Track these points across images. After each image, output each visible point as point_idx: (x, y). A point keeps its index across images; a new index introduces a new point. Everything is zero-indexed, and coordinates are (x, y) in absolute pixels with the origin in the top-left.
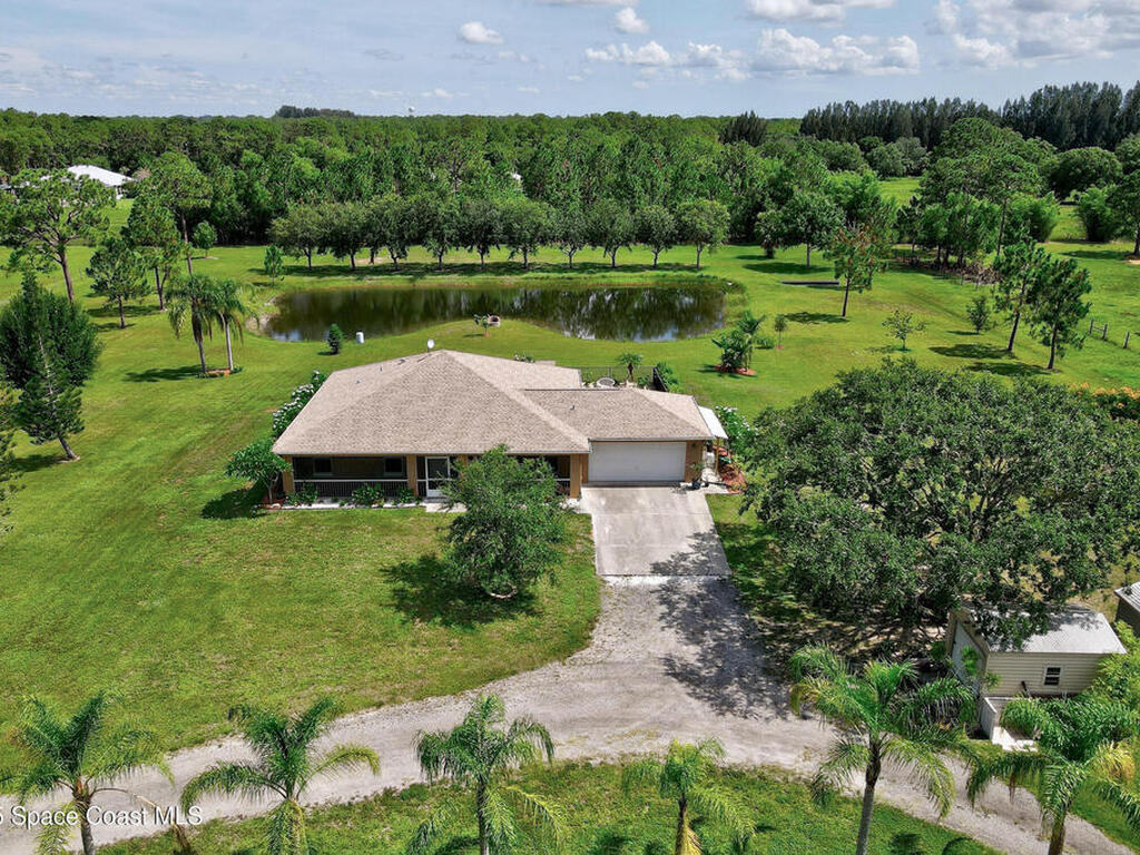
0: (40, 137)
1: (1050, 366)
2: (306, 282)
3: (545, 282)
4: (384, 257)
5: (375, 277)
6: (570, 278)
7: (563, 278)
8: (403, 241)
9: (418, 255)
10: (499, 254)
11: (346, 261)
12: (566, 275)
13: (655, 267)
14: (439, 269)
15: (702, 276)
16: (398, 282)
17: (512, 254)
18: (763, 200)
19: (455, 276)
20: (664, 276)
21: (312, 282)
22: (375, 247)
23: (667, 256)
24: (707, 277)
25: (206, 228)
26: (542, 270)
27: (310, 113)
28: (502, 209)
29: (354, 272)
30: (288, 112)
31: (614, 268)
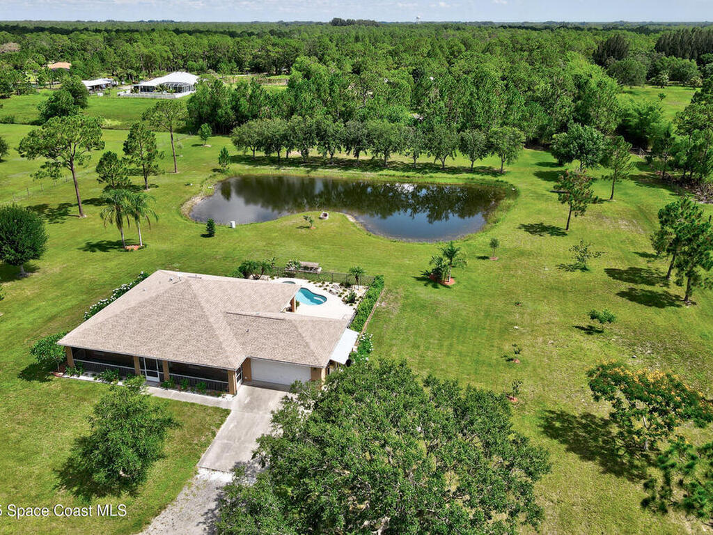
1: (686, 299)
4: (295, 154)
5: (288, 168)
6: (408, 177)
7: (403, 176)
8: (305, 143)
9: (315, 153)
10: (364, 156)
11: (274, 155)
12: (406, 174)
13: (471, 170)
14: (326, 164)
15: (498, 181)
16: (301, 172)
18: (567, 121)
19: (336, 170)
20: (472, 179)
21: (249, 170)
23: (479, 163)
24: (502, 181)
25: (206, 127)
26: (395, 168)
27: (350, 23)
28: (370, 128)
29: (278, 162)
30: (336, 22)
31: (443, 169)
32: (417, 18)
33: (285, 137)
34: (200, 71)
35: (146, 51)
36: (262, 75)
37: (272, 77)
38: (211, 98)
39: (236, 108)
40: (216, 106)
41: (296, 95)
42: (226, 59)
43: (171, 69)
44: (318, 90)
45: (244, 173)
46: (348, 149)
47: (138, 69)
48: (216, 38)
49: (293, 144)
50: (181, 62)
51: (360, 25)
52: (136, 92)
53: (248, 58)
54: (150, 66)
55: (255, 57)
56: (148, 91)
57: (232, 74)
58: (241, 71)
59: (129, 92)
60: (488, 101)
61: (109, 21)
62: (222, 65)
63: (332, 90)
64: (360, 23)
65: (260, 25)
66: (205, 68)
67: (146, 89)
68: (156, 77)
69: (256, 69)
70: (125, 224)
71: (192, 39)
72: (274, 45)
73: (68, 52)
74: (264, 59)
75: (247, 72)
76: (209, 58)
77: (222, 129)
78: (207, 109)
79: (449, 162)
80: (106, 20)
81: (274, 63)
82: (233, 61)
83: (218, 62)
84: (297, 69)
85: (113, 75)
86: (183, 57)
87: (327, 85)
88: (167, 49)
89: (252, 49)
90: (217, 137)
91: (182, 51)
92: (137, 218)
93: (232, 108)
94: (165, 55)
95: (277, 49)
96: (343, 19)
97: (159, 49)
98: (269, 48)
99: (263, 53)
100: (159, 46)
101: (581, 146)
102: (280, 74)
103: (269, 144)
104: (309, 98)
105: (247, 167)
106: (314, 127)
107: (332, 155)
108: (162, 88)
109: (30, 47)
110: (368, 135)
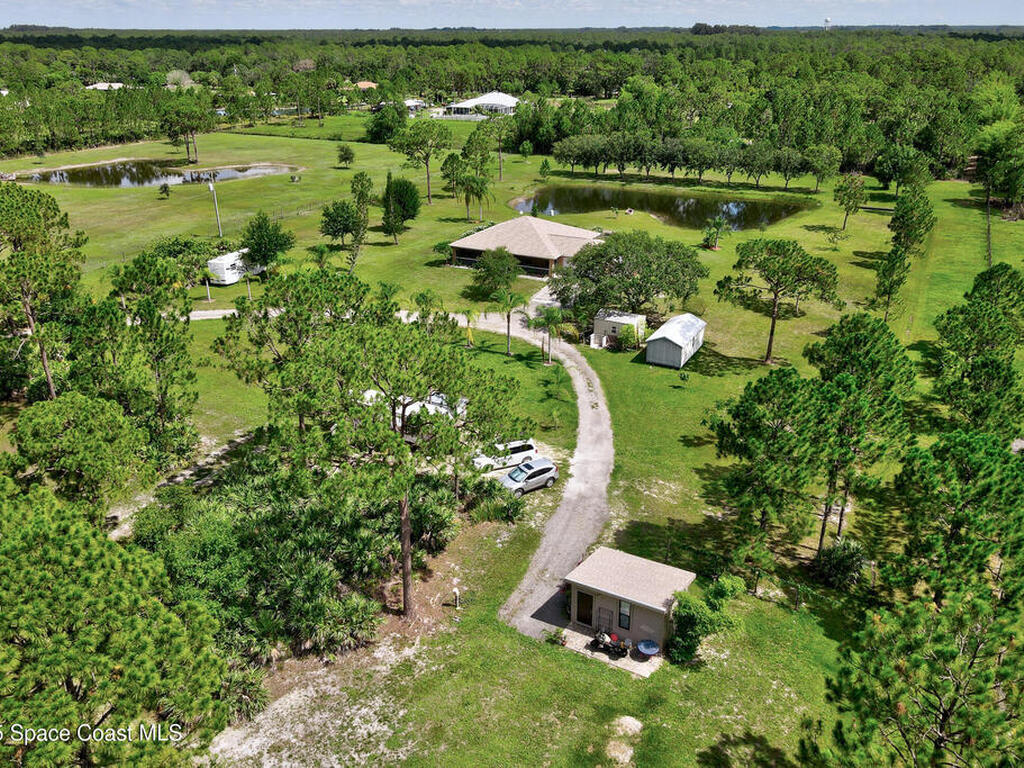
0: (480, 69)
2: (563, 181)
3: (702, 193)
4: (612, 170)
5: (604, 182)
6: (720, 193)
8: (622, 159)
9: (631, 169)
10: (679, 173)
11: (592, 170)
12: (718, 190)
13: (786, 190)
14: (641, 179)
15: (807, 198)
16: (616, 185)
17: (687, 174)
19: (651, 185)
20: (783, 196)
21: (566, 183)
22: (608, 162)
23: (793, 183)
25: (527, 145)
26: (708, 186)
27: (718, 30)
28: (687, 145)
29: (596, 177)
30: (699, 29)
31: (757, 187)
32: (827, 21)
33: (603, 151)
34: (516, 93)
35: (458, 69)
36: (588, 98)
37: (599, 102)
38: (534, 116)
39: (558, 127)
40: (538, 124)
41: (620, 115)
42: (546, 79)
43: (484, 91)
44: (644, 110)
45: (563, 184)
46: (664, 165)
47: (449, 90)
48: (535, 53)
49: (611, 158)
50: (494, 82)
51: (732, 33)
52: (449, 113)
53: (573, 78)
54: (462, 85)
55: (582, 76)
56: (462, 113)
57: (552, 97)
58: (563, 92)
59: (441, 114)
60: (823, 123)
61: (394, 29)
62: (542, 86)
63: (658, 111)
64: (734, 29)
65: (592, 33)
66: (522, 89)
67: (460, 111)
68: (467, 99)
69: (582, 91)
70: (471, 204)
71: (507, 53)
72: (605, 62)
73: (368, 71)
74: (592, 79)
75: (570, 95)
76: (526, 78)
77: (543, 148)
78: (528, 127)
79: (764, 181)
80: (389, 28)
81: (604, 84)
82: (554, 81)
83: (537, 82)
84: (627, 90)
85: (421, 96)
86: (497, 76)
87: (654, 105)
88: (482, 66)
89: (580, 66)
90: (536, 156)
91: (496, 69)
92: (480, 197)
93: (554, 127)
94: (479, 73)
95: (609, 67)
96: (708, 24)
97: (473, 67)
98: (600, 65)
99: (592, 72)
100: (472, 63)
101: (895, 165)
102: (609, 98)
103: (588, 158)
104: (632, 118)
105: (565, 179)
106: (633, 141)
107: (648, 172)
108: (478, 110)
109: (327, 65)
110: (684, 151)
